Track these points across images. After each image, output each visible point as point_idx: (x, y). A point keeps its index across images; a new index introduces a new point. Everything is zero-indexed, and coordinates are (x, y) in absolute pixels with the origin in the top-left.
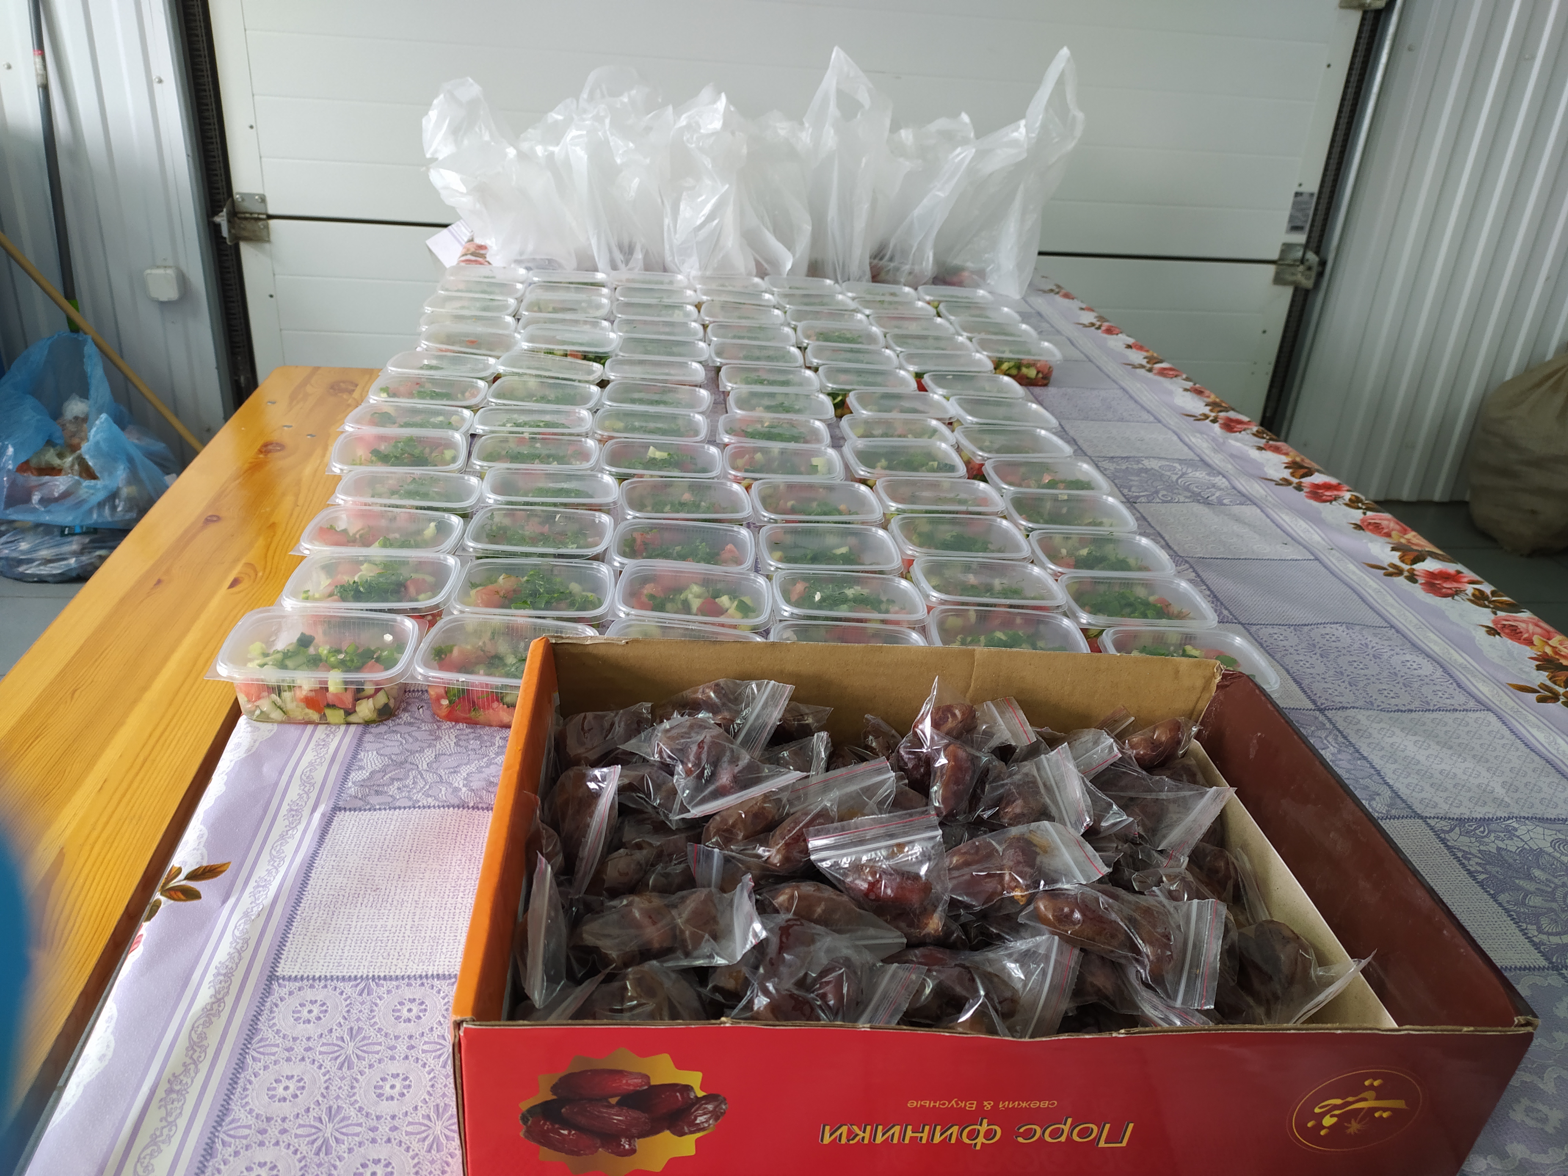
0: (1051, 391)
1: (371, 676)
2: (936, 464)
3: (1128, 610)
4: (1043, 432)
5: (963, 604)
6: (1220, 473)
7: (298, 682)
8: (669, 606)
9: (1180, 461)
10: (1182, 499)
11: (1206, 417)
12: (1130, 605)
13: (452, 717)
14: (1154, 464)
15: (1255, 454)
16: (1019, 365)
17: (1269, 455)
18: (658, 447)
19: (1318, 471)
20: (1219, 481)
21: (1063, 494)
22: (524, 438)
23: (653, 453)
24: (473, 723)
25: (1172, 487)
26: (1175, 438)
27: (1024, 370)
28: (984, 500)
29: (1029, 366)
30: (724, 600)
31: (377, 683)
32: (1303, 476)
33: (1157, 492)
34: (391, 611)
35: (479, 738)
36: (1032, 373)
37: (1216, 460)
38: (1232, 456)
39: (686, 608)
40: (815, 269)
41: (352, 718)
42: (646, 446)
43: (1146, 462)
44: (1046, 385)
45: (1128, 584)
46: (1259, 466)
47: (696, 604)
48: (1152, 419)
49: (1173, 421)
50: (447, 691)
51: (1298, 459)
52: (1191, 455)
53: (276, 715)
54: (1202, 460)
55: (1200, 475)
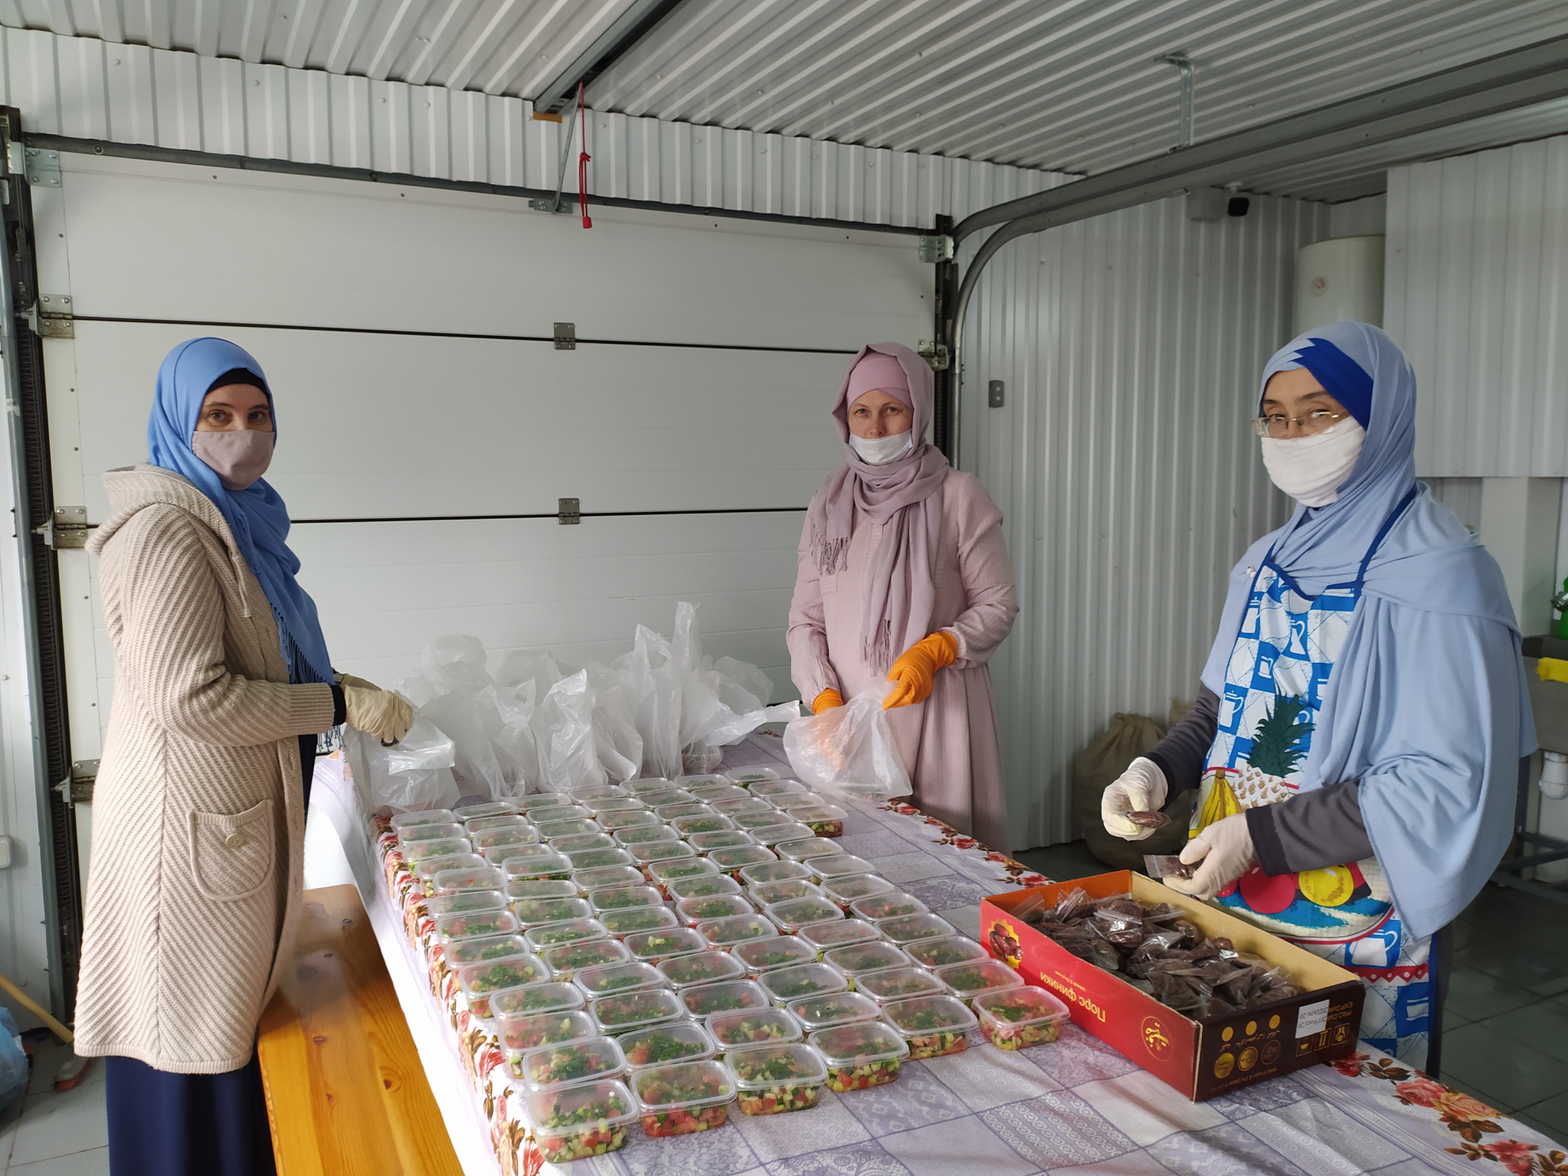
0: (845, 838)
1: (617, 1119)
2: (821, 911)
3: (975, 985)
4: (870, 876)
5: (893, 1001)
6: (973, 882)
7: (580, 1132)
8: (738, 1039)
9: (948, 876)
10: (961, 904)
11: (947, 841)
12: (975, 981)
13: (662, 1134)
14: (934, 882)
15: (985, 863)
16: (822, 825)
17: (993, 864)
18: (655, 936)
19: (1025, 869)
20: (974, 886)
21: (906, 917)
22: (567, 948)
23: (651, 941)
24: (673, 1135)
25: (952, 896)
26: (936, 861)
27: (826, 828)
28: (864, 932)
29: (827, 825)
30: (765, 1028)
31: (620, 1123)
32: (1018, 874)
33: (945, 903)
34: (600, 1078)
35: (682, 1142)
36: (831, 829)
37: (967, 872)
38: (974, 867)
39: (747, 1039)
40: (646, 770)
41: (611, 1147)
42: (646, 937)
43: (928, 882)
44: (840, 835)
45: (965, 969)
46: (992, 871)
47: (751, 1034)
48: (916, 849)
49: (929, 847)
50: (658, 1117)
51: (1011, 863)
52: (952, 872)
53: (570, 1156)
54: (959, 874)
55: (962, 885)
